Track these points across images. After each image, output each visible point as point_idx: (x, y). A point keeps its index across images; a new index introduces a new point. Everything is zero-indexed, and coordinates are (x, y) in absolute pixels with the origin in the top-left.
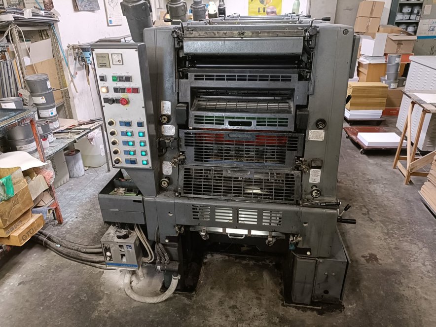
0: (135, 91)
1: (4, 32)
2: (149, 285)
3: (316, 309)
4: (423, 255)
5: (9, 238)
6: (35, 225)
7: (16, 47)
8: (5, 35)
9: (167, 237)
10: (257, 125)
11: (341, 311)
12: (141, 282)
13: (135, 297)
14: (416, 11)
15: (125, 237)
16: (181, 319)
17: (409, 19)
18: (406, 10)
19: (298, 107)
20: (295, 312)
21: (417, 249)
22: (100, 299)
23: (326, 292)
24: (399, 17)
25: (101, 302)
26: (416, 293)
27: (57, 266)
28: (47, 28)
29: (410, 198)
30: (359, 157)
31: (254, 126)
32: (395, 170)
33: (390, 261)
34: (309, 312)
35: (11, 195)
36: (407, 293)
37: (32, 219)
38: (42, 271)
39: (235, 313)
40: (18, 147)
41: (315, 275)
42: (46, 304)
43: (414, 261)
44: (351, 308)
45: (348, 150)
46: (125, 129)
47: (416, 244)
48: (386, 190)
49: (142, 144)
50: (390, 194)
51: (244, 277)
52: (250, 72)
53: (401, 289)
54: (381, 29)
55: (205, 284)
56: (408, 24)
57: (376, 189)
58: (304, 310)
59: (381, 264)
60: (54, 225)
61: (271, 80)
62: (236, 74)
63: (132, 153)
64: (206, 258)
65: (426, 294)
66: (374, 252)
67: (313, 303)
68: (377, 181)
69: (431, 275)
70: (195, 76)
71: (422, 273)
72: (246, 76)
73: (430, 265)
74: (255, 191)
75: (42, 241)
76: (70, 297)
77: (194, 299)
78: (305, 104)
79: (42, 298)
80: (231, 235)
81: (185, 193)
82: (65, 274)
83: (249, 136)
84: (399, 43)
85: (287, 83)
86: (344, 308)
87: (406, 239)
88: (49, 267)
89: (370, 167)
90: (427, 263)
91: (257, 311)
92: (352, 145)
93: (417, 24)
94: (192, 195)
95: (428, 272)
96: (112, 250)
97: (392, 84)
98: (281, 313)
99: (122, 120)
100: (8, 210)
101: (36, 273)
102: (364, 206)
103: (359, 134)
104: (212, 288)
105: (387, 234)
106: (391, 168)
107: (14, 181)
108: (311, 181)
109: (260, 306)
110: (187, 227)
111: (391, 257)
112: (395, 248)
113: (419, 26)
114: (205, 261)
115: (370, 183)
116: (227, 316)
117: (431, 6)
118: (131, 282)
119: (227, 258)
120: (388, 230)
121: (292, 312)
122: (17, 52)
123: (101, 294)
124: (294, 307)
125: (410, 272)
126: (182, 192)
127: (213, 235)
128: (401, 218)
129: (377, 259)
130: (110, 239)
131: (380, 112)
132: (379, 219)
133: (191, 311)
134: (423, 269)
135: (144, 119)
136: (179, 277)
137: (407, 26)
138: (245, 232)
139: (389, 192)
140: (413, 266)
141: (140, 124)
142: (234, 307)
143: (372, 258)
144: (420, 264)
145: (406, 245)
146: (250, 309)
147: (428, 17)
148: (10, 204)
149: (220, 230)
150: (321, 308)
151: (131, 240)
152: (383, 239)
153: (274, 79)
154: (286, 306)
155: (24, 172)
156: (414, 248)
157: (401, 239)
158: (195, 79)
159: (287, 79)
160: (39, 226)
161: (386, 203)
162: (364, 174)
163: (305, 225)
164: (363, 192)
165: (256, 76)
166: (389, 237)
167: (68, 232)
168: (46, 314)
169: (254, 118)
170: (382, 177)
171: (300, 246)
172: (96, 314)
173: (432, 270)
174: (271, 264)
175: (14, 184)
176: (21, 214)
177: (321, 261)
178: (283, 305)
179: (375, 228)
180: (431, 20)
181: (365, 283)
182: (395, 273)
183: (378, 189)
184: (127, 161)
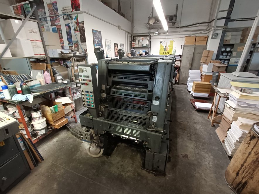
0: (90, 81)
1: (70, 59)
2: (96, 150)
3: (154, 173)
4: (210, 159)
5: (55, 125)
6: (64, 122)
7: (73, 64)
8: (70, 60)
9: (100, 134)
10: (134, 96)
11: (164, 177)
12: (93, 149)
13: (89, 153)
14: (229, 54)
15: (87, 131)
16: (102, 165)
17: (226, 58)
18: (224, 54)
19: (150, 91)
20: (145, 173)
21: (208, 156)
22: (78, 152)
23: (158, 167)
24: (221, 57)
25: (78, 153)
26: (201, 176)
27: (69, 137)
28: (84, 58)
29: (212, 132)
30: (194, 112)
31: (132, 97)
32: (208, 120)
33: (193, 159)
34: (151, 174)
35: (57, 111)
36: (197, 175)
37: (64, 120)
38: (65, 138)
39: (122, 168)
40: (66, 96)
41: (153, 159)
42: (61, 150)
43: (205, 161)
44: (169, 176)
45: (190, 109)
46: (87, 93)
47: (208, 153)
48: (202, 128)
49: (92, 99)
50: (203, 130)
51: (130, 154)
52: (132, 76)
53: (194, 172)
54: (212, 61)
55: (115, 154)
56: (225, 60)
57: (197, 127)
58: (149, 173)
59: (189, 160)
60: (74, 123)
61: (139, 80)
62: (127, 77)
63: (89, 102)
64: (119, 144)
65: (206, 177)
66: (187, 154)
67: (153, 170)
68: (198, 123)
69: (211, 169)
70: (114, 77)
71: (207, 167)
72: (130, 78)
73: (212, 164)
74: (135, 121)
75: (68, 128)
76: (69, 149)
77: (109, 159)
78: (152, 90)
79: (61, 148)
80: (123, 137)
81: (107, 119)
82: (71, 140)
83: (131, 100)
84: (219, 67)
85: (145, 81)
86: (166, 175)
87: (204, 150)
88: (67, 137)
89: (197, 117)
90: (211, 163)
91: (130, 168)
92: (192, 107)
93: (229, 60)
94: (109, 120)
95: (210, 167)
96: (83, 135)
97: (214, 84)
98: (139, 172)
99: (86, 90)
100: (55, 116)
101: (62, 138)
102: (189, 133)
103: (196, 103)
104: (117, 156)
105: (196, 147)
106: (207, 118)
107: (59, 107)
108: (153, 121)
109: (132, 167)
110: (107, 132)
111: (194, 157)
112: (197, 154)
113: (230, 60)
114: (118, 145)
115: (195, 124)
116: (118, 168)
117: (236, 52)
118: (90, 148)
119: (126, 145)
120: (197, 145)
121: (144, 172)
122: (73, 65)
123: (79, 150)
124: (145, 170)
125: (201, 166)
126: (106, 118)
127: (117, 136)
128: (204, 141)
129: (187, 157)
130: (82, 131)
131: (207, 94)
132: (194, 140)
133: (106, 163)
134: (208, 166)
135: (92, 91)
136: (103, 149)
137: (225, 61)
138: (127, 137)
139: (203, 128)
140: (204, 163)
141: (91, 92)
142: (122, 165)
143: (186, 156)
144: (207, 163)
145: (203, 153)
146: (128, 168)
147: (234, 57)
148: (56, 114)
149: (119, 135)
150: (156, 173)
151: (89, 133)
152: (193, 148)
153: (141, 80)
154: (142, 169)
155: (63, 104)
156: (207, 155)
157: (202, 150)
158: (114, 78)
159: (145, 80)
160: (66, 122)
161: (199, 133)
162: (194, 119)
163: (149, 138)
164: (191, 127)
165: (134, 78)
166: (196, 149)
167: (77, 126)
168: (60, 154)
169: (133, 94)
170: (201, 122)
171: (147, 146)
172: (75, 157)
173: (212, 167)
174: (143, 151)
175: (59, 108)
176: (60, 118)
177: (156, 154)
178: (141, 169)
179: (191, 143)
180: (236, 58)
181: (179, 167)
182: (194, 165)
183: (198, 127)
184: (87, 105)
